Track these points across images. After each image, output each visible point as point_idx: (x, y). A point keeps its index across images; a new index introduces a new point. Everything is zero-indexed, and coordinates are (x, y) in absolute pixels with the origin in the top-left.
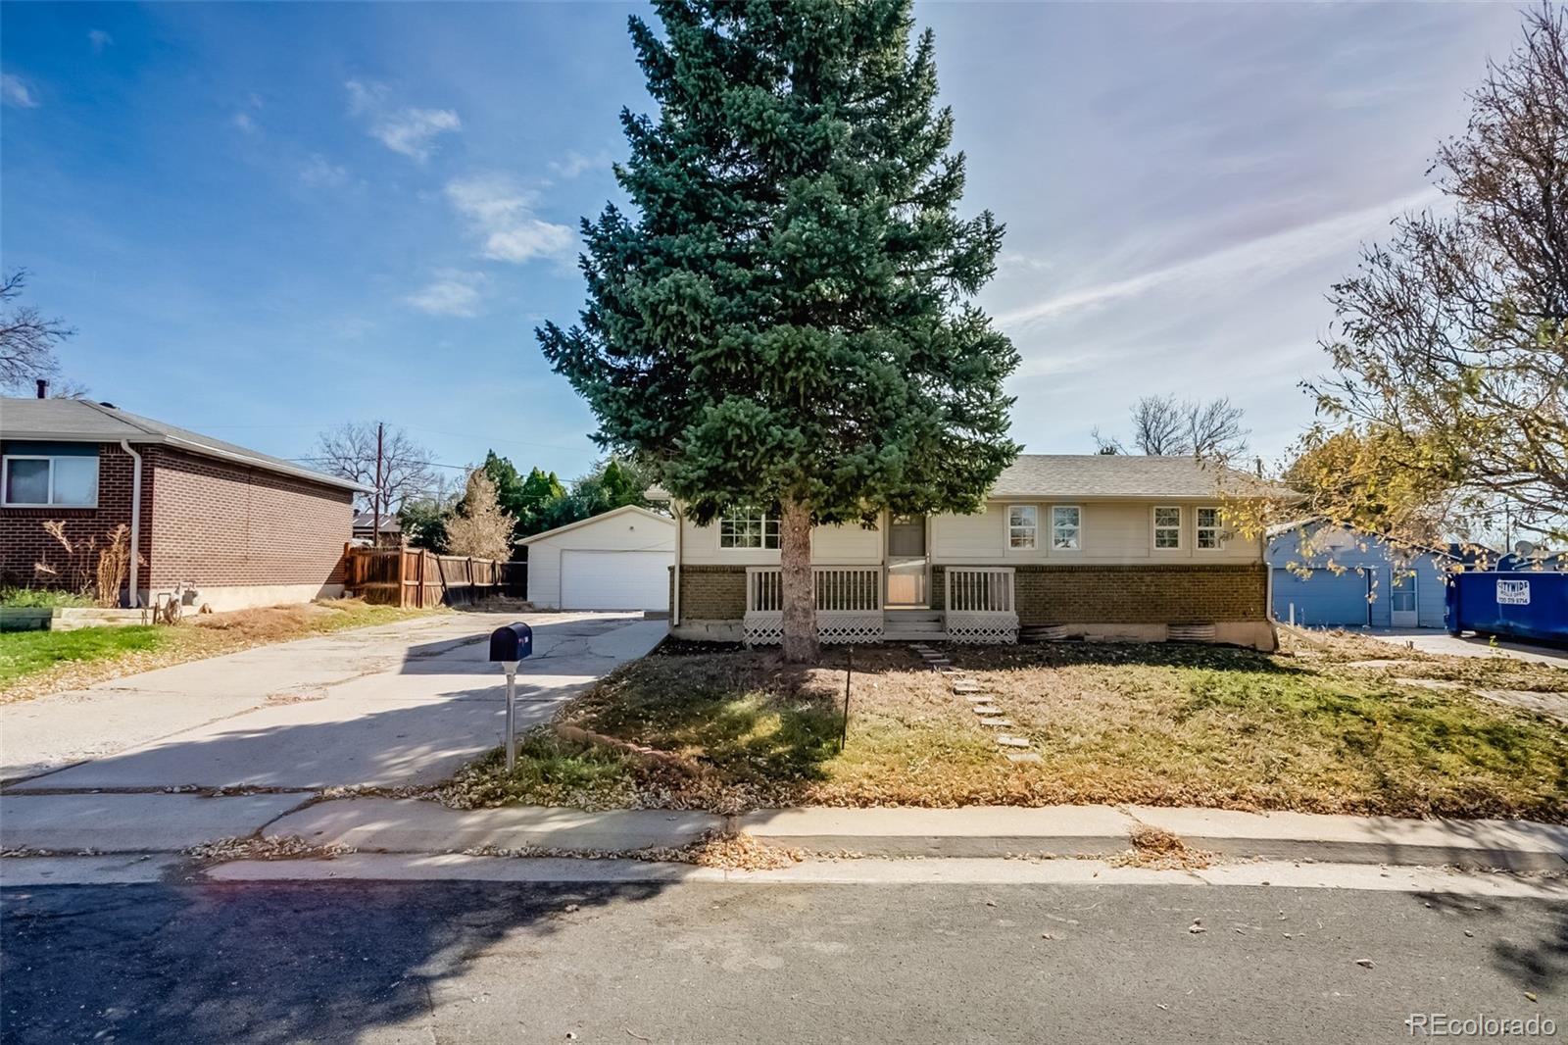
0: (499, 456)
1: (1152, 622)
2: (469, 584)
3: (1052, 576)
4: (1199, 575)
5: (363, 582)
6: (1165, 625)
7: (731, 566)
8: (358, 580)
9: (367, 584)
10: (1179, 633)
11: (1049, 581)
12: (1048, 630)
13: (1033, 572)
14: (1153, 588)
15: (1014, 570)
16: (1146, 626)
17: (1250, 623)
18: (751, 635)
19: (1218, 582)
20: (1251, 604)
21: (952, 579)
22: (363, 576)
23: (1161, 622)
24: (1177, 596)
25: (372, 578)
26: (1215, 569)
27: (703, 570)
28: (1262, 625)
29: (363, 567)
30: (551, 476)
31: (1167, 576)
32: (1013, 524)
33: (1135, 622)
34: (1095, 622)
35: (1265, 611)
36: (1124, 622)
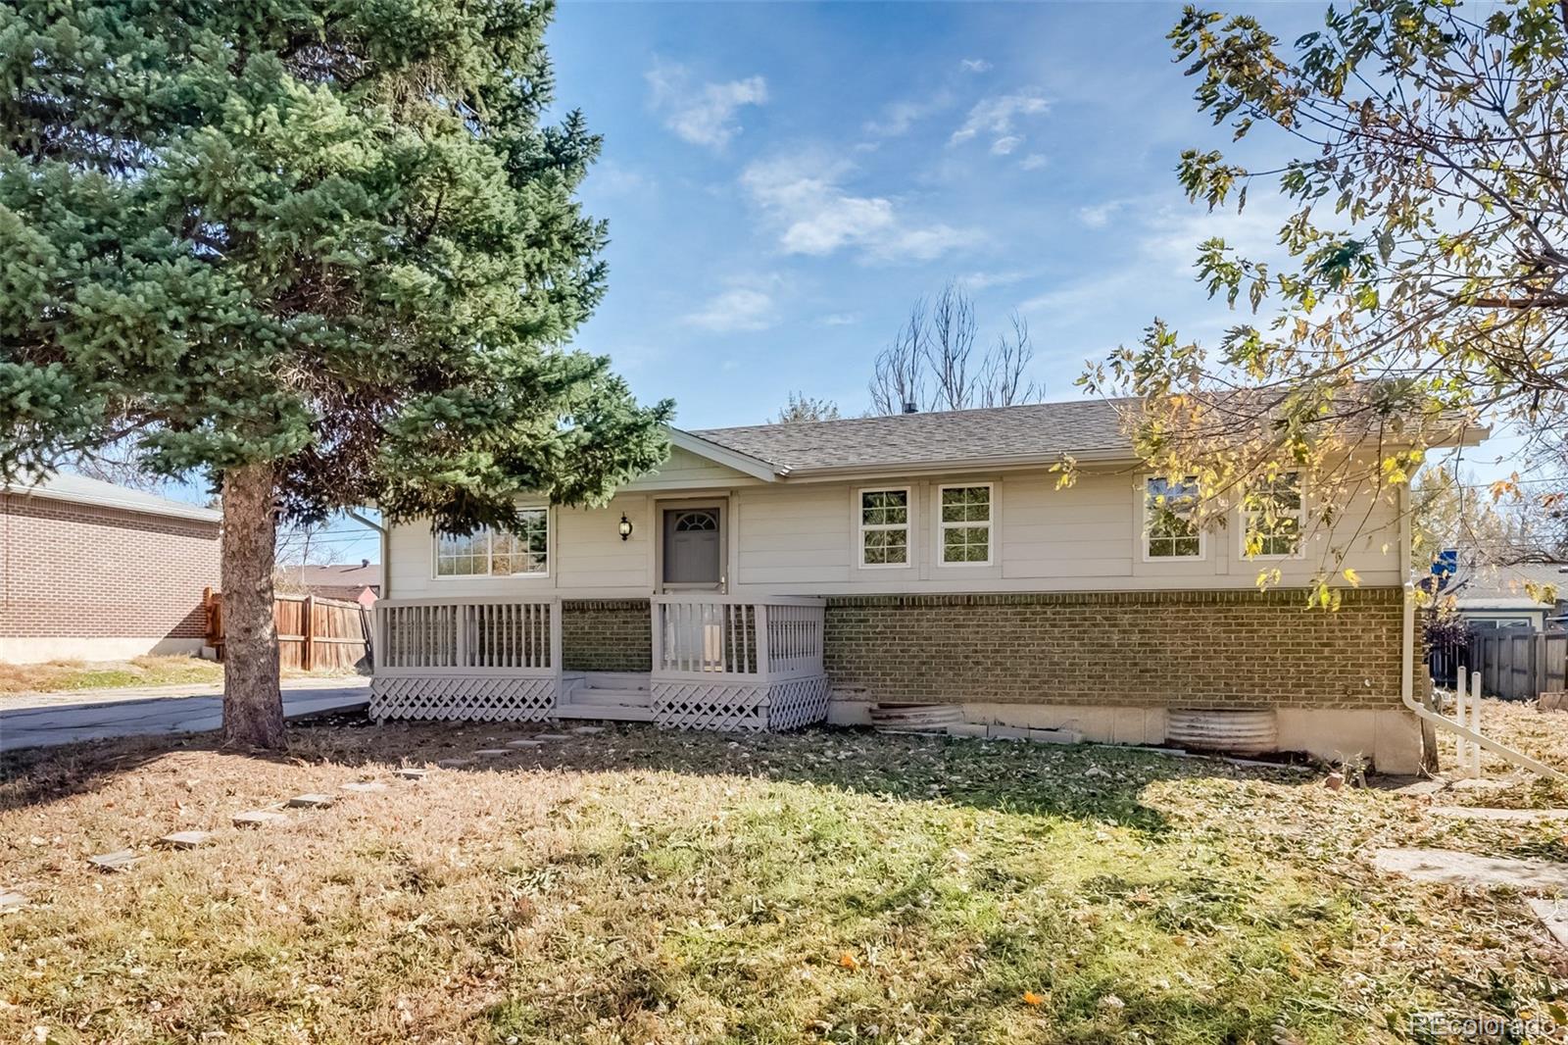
1: (1133, 704)
3: (932, 614)
4: (1237, 610)
6: (1158, 712)
11: (925, 623)
12: (909, 713)
13: (896, 607)
14: (1135, 638)
16: (1121, 710)
17: (1364, 713)
19: (1282, 625)
20: (1365, 672)
23: (1153, 704)
24: (1189, 652)
26: (1277, 599)
28: (1391, 718)
31: (1168, 613)
33: (1097, 704)
34: (1015, 701)
35: (1400, 687)
36: (1073, 703)
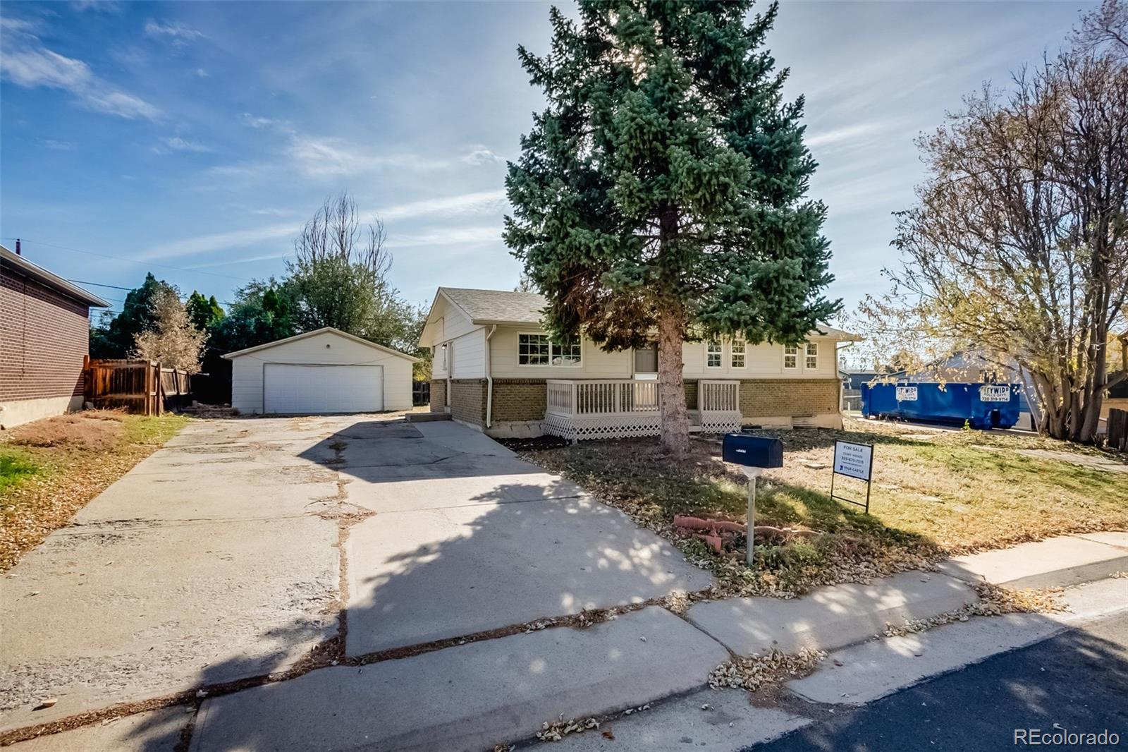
0: (158, 279)
1: (784, 416)
2: (176, 393)
4: (808, 385)
5: (104, 393)
6: (790, 418)
7: (529, 379)
8: (99, 391)
9: (109, 395)
10: (800, 422)
14: (784, 394)
15: (739, 382)
16: (782, 418)
17: (832, 414)
18: (578, 433)
19: (816, 390)
20: (832, 403)
21: (704, 389)
22: (105, 387)
23: (788, 415)
24: (796, 398)
25: (116, 389)
26: (815, 381)
27: (508, 382)
28: (837, 415)
29: (104, 379)
30: (212, 299)
31: (792, 386)
32: (709, 351)
33: (776, 416)
35: (838, 407)
36: (770, 416)
